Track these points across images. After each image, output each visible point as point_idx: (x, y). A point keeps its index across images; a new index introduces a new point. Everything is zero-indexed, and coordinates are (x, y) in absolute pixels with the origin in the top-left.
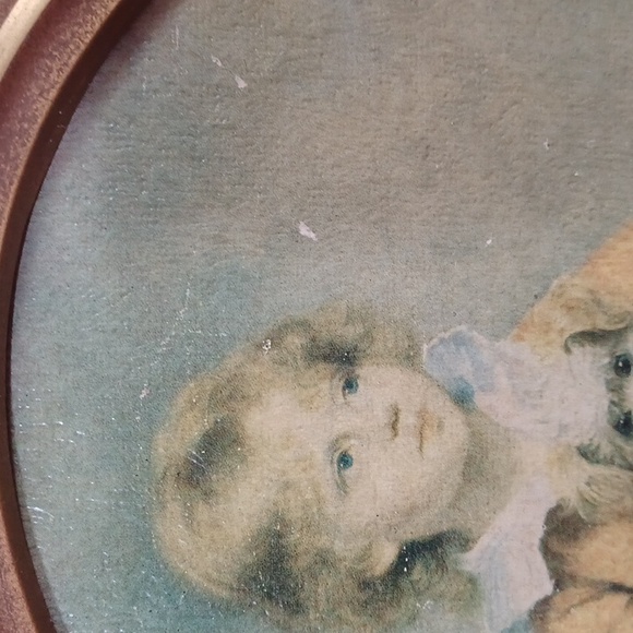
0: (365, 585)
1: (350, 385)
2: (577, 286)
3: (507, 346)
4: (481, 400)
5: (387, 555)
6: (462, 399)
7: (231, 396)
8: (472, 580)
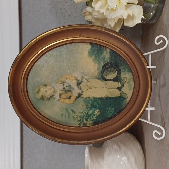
0: (48, 98)
1: (46, 87)
2: (60, 80)
3: (56, 84)
4: (54, 87)
5: (49, 97)
6: (53, 87)
7: (39, 88)
8: (54, 98)
